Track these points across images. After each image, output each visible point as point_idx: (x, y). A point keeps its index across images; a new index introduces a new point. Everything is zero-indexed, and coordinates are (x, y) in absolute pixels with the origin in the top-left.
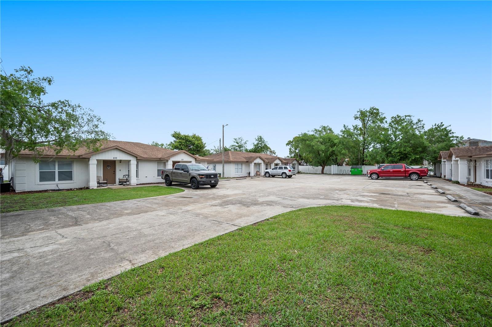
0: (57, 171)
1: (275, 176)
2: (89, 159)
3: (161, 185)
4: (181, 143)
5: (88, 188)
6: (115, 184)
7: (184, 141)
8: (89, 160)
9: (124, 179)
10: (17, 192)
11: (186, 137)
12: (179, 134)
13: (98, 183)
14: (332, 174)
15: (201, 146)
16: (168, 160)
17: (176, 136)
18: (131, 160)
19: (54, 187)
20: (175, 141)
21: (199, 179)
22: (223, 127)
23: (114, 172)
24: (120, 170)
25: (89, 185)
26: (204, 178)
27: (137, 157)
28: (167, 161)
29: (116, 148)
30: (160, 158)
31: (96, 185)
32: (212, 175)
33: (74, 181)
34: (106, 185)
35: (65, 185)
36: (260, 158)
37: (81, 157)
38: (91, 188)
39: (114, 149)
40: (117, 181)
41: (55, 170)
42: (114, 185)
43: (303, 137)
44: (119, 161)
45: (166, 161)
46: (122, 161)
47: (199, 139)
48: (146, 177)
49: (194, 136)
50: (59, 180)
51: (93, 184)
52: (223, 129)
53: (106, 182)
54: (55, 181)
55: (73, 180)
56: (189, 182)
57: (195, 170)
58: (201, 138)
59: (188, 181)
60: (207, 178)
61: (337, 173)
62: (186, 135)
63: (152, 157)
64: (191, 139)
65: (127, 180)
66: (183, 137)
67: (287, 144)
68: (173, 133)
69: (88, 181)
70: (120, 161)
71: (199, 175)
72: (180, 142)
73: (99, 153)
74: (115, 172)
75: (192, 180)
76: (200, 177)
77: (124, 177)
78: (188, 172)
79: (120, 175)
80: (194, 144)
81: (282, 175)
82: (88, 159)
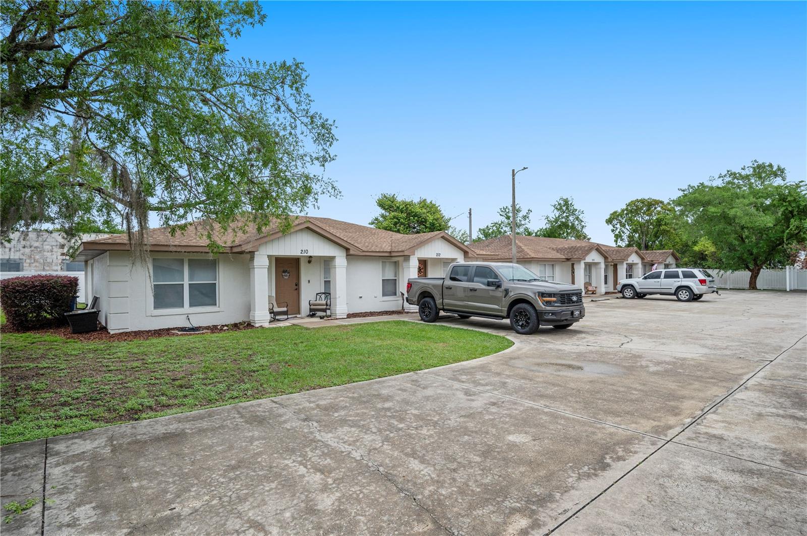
0: (186, 283)
1: (645, 295)
2: (252, 254)
3: (406, 319)
4: (397, 219)
5: (249, 325)
6: (299, 313)
7: (404, 215)
8: (252, 259)
9: (318, 302)
10: (112, 332)
11: (408, 206)
12: (393, 200)
13: (272, 312)
14: (788, 290)
15: (440, 226)
16: (409, 256)
17: (386, 203)
18: (335, 257)
19: (182, 323)
20: (383, 216)
21: (540, 304)
22: (514, 175)
23: (296, 285)
24: (309, 281)
25: (254, 316)
26: (555, 302)
27: (347, 250)
28: (407, 258)
29: (308, 228)
30: (390, 252)
31: (268, 317)
32: (573, 294)
33: (219, 307)
34: (286, 317)
35: (203, 316)
36: (597, 250)
37: (235, 250)
38: (257, 325)
39: (301, 230)
40: (305, 307)
41: (183, 281)
42: (298, 316)
43: (697, 195)
44: (308, 259)
45: (401, 259)
46: (313, 259)
47: (432, 209)
48: (361, 297)
49: (423, 204)
50: (191, 305)
51: (261, 316)
52: (513, 179)
53: (285, 309)
54: (183, 306)
55: (217, 305)
56: (505, 314)
57: (518, 280)
58: (439, 208)
59: (501, 311)
60: (563, 302)
61: (796, 288)
62: (408, 200)
63: (373, 249)
64: (418, 210)
65: (328, 306)
66: (401, 207)
67: (609, 221)
68: (378, 196)
69: (249, 308)
70: (310, 259)
71: (542, 295)
72: (394, 217)
73: (272, 240)
74: (298, 285)
75: (515, 308)
76: (545, 299)
77: (318, 297)
78: (499, 286)
79: (309, 292)
80: (426, 221)
81: (675, 293)
82: (248, 256)
